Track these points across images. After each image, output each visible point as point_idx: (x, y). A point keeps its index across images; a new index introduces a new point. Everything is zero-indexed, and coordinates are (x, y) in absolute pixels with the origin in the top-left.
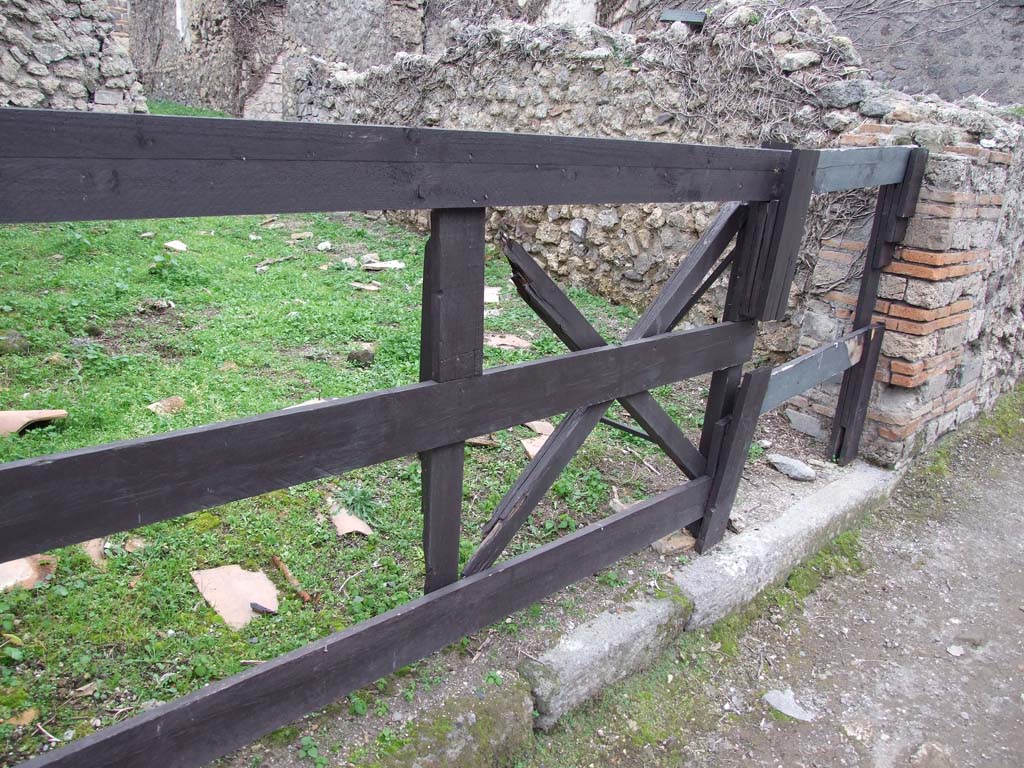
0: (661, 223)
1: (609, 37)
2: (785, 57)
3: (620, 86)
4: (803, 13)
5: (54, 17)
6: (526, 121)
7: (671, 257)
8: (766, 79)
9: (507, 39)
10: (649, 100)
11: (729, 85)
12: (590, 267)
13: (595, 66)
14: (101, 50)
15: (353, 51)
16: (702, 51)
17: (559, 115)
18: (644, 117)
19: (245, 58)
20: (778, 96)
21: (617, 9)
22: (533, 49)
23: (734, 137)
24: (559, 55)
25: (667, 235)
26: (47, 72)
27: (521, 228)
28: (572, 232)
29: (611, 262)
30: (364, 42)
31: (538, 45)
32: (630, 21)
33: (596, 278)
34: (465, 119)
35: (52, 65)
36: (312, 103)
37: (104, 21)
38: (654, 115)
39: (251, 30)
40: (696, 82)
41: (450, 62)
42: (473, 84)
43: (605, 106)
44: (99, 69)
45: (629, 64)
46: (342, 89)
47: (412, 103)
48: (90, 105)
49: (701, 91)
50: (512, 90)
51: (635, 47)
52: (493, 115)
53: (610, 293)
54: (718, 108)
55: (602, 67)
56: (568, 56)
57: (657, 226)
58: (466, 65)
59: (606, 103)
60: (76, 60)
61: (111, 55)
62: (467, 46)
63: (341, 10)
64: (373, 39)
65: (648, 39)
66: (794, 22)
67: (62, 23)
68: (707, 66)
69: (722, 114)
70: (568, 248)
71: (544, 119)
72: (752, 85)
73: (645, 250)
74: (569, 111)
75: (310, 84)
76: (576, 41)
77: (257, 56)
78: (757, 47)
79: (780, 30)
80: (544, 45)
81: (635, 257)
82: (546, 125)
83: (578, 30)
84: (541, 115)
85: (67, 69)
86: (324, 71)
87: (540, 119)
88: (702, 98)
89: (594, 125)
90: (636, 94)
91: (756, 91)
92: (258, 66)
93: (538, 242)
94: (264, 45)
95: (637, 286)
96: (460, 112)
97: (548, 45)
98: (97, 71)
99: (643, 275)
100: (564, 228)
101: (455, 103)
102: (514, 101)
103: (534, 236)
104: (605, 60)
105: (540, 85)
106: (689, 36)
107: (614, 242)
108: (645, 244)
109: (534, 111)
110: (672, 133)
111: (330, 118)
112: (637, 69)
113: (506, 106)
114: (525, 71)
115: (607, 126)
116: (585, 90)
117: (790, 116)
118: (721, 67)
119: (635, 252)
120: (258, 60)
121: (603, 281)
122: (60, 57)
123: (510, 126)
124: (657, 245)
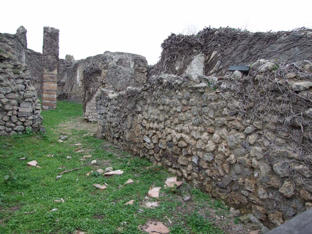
0: (234, 162)
1: (206, 79)
2: (295, 84)
3: (212, 99)
4: (301, 64)
5: (9, 79)
6: (173, 113)
7: (240, 179)
8: (285, 95)
9: (165, 81)
10: (225, 105)
11: (265, 98)
12: (202, 178)
13: (200, 91)
14: (25, 89)
15: (126, 86)
16: (250, 83)
17: (186, 111)
18: (223, 112)
19: (87, 89)
20: (293, 104)
21: (211, 70)
22: (175, 84)
23: (270, 123)
24: (185, 87)
25: (238, 168)
26: (4, 97)
27: (172, 157)
28: (193, 162)
29: (211, 177)
30: (129, 83)
31: (177, 83)
32: (215, 73)
33: (204, 184)
34: (150, 112)
35: (6, 94)
36: (101, 105)
37: (27, 79)
38: (228, 112)
39: (90, 81)
40: (247, 97)
41: (145, 90)
42: (153, 98)
43: (205, 107)
44: (23, 95)
45: (215, 89)
46: (111, 100)
47: (132, 105)
48: (18, 108)
49: (250, 101)
50: (168, 100)
51: (217, 82)
52: (160, 110)
53: (211, 192)
54: (260, 109)
55: (204, 91)
56: (189, 87)
57: (232, 163)
58: (150, 91)
59: (206, 106)
60: (15, 93)
61: (28, 91)
62: (151, 84)
63: (122, 74)
64: (132, 82)
65: (223, 79)
66: (296, 68)
67: (12, 80)
68: (252, 90)
69: (263, 112)
70: (191, 168)
71: (180, 112)
72: (278, 98)
73: (227, 174)
74: (190, 109)
75: (101, 98)
76: (192, 81)
77: (91, 89)
78: (278, 80)
79: (289, 72)
80: (179, 83)
81: (223, 176)
82: (181, 115)
83: (193, 76)
84: (179, 111)
85: (11, 96)
86: (106, 94)
87: (179, 112)
88: (251, 104)
89: (201, 115)
90: (219, 102)
91: (280, 101)
92: (91, 92)
93: (178, 164)
94: (94, 85)
95: (224, 190)
96: (149, 109)
97: (181, 82)
98: (23, 96)
99: (226, 186)
100: (189, 159)
101: (147, 105)
102: (168, 105)
103: (177, 161)
104: (204, 88)
105: (178, 99)
106: (242, 77)
107: (212, 168)
108: (227, 171)
109: (176, 109)
110: (237, 120)
111: (107, 110)
112: (219, 91)
113: (165, 107)
114: (173, 93)
115: (206, 116)
116: (197, 100)
117: (302, 114)
118: (260, 90)
119: (222, 174)
120: (91, 90)
121: (208, 186)
122: (9, 91)
123: (167, 115)
124: (233, 172)
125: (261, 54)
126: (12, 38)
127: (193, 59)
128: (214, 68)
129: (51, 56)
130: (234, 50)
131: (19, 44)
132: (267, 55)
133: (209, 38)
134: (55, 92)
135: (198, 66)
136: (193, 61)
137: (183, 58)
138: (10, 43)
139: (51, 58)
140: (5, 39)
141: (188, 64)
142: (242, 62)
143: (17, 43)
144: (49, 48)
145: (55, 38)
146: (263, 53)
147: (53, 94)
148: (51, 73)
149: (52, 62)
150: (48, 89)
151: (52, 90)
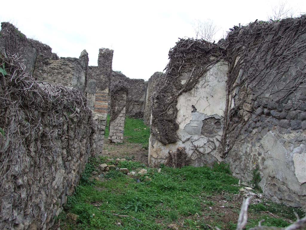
19: (112, 108)
21: (233, 83)
32: (238, 88)
39: (114, 99)
77: (116, 108)
92: (116, 111)
94: (119, 104)
125: (288, 53)
126: (73, 61)
127: (209, 70)
128: (237, 81)
129: (103, 76)
130: (257, 52)
131: (79, 66)
132: (296, 53)
133: (235, 40)
134: (105, 111)
135: (217, 79)
136: (208, 72)
137: (193, 69)
138: (71, 66)
139: (103, 77)
140: (67, 62)
141: (200, 76)
142: (265, 69)
143: (77, 65)
144: (102, 68)
145: (108, 58)
146: (291, 51)
147: (103, 113)
148: (102, 92)
149: (104, 82)
150: (99, 107)
151: (103, 109)
